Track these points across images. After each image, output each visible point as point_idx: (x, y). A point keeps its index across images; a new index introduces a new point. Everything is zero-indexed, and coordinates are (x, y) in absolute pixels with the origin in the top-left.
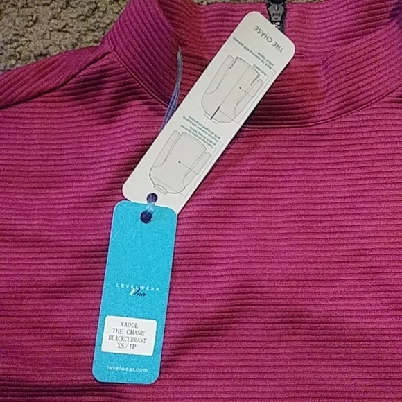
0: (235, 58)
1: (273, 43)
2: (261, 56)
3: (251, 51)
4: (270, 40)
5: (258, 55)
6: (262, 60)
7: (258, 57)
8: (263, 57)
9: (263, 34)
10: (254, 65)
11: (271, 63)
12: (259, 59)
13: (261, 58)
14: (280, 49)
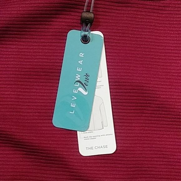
0: (104, 127)
1: (94, 148)
2: (93, 138)
3: (100, 136)
4: (96, 148)
5: (95, 137)
6: (91, 137)
7: (94, 136)
8: (92, 139)
9: (101, 147)
10: (93, 132)
11: (86, 139)
12: (93, 137)
13: (92, 137)
14: (88, 148)
